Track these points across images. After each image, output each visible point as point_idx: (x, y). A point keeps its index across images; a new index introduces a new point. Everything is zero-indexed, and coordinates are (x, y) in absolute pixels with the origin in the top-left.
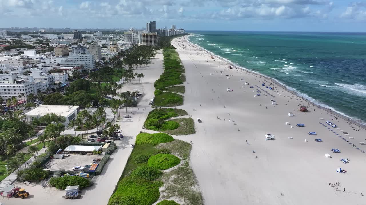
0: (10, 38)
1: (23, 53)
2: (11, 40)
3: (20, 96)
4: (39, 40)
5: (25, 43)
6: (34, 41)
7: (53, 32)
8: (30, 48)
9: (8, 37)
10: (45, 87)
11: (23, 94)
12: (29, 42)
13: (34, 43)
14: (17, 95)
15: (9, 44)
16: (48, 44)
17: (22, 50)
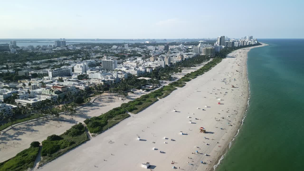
0: (130, 49)
1: (136, 59)
2: (130, 50)
3: (136, 75)
4: (144, 50)
5: (138, 53)
6: (142, 51)
7: (154, 43)
8: (140, 56)
9: (129, 48)
10: (143, 73)
11: (136, 74)
12: (139, 52)
13: (142, 53)
14: (135, 74)
15: (130, 53)
16: (148, 54)
17: (136, 57)
